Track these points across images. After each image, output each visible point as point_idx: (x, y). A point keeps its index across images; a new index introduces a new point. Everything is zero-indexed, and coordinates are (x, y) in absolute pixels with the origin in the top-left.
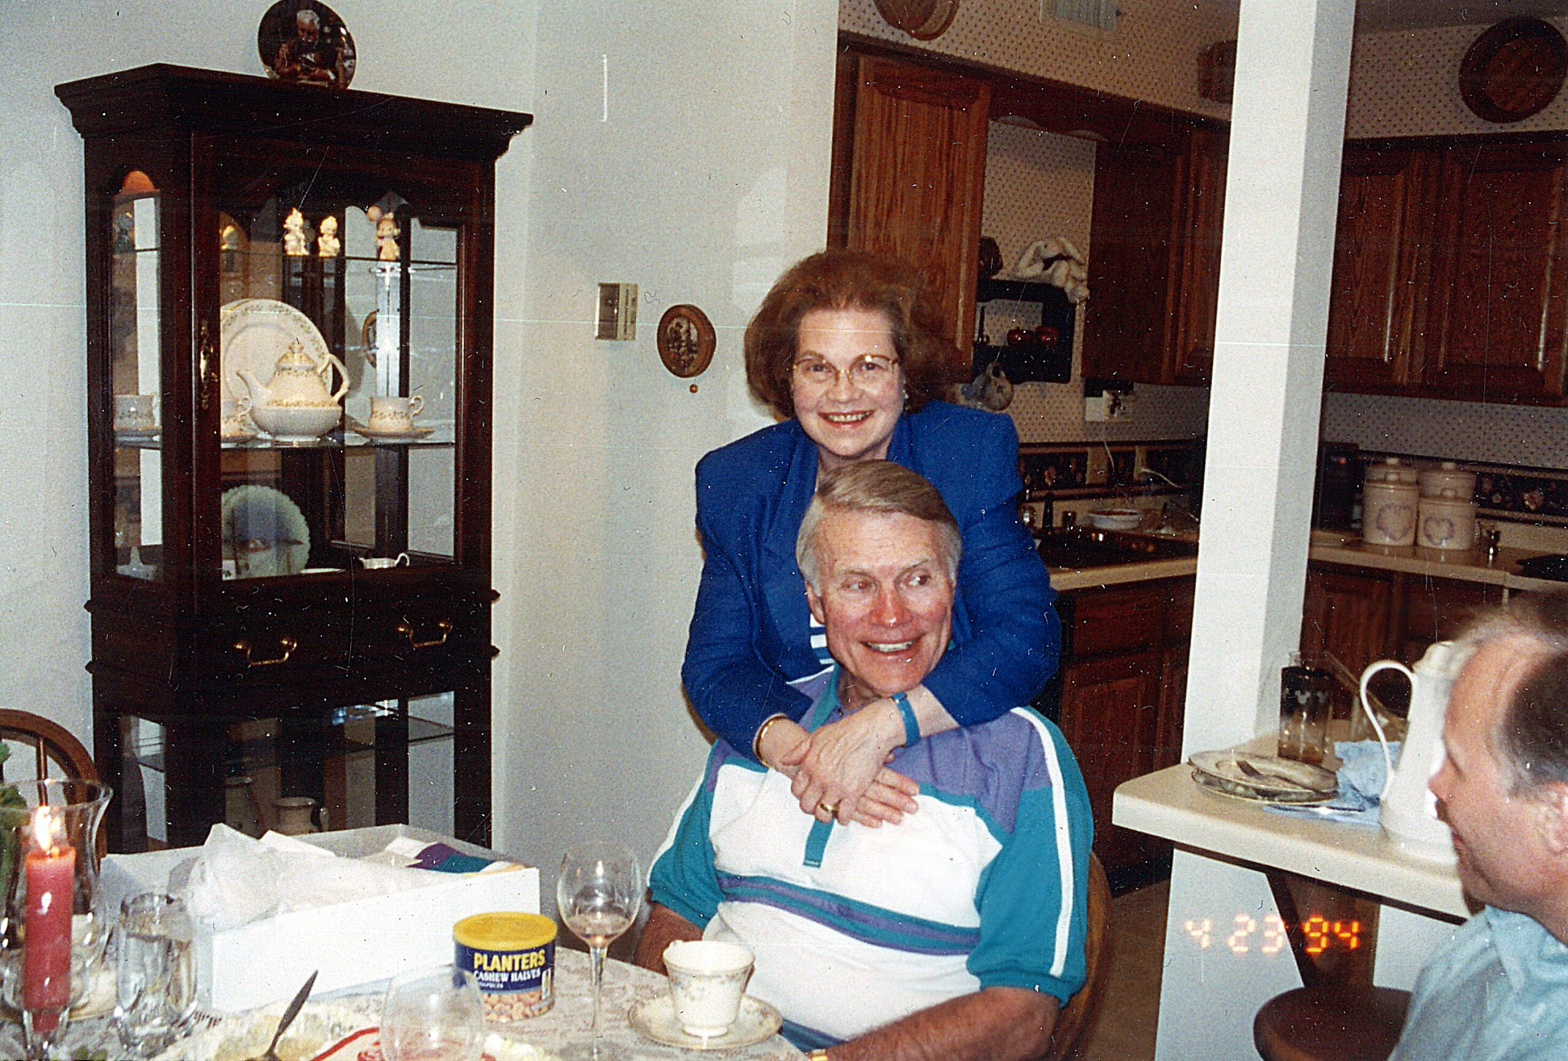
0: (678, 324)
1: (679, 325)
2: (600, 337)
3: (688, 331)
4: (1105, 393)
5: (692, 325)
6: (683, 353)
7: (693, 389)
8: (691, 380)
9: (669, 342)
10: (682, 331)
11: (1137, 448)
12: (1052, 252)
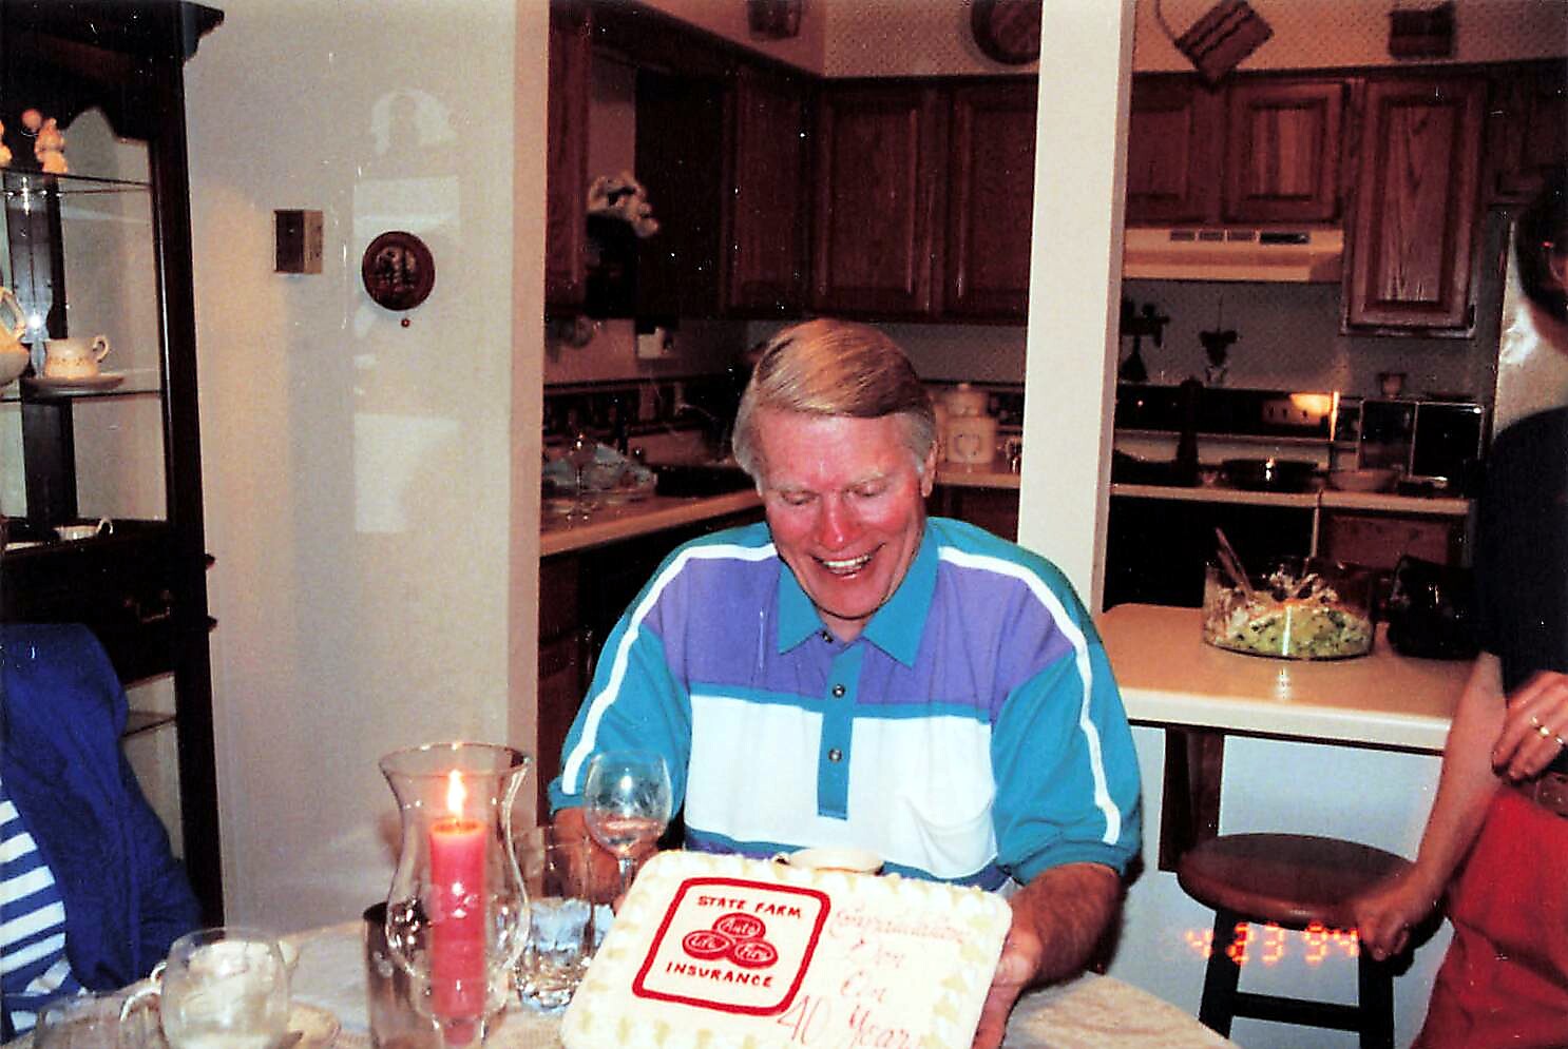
0: (389, 254)
1: (391, 254)
2: (277, 270)
3: (403, 260)
4: (657, 330)
5: (408, 253)
6: (397, 284)
7: (405, 323)
8: (402, 314)
9: (377, 273)
10: (394, 260)
11: (676, 384)
12: (617, 185)
